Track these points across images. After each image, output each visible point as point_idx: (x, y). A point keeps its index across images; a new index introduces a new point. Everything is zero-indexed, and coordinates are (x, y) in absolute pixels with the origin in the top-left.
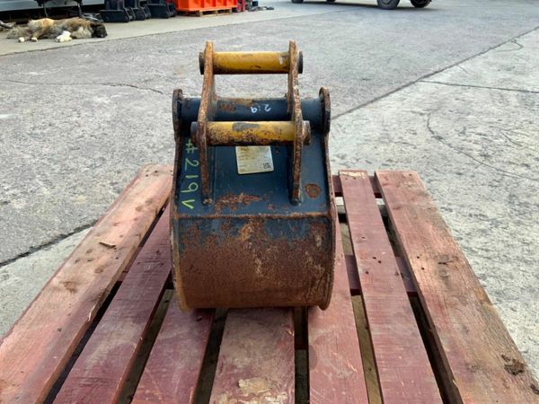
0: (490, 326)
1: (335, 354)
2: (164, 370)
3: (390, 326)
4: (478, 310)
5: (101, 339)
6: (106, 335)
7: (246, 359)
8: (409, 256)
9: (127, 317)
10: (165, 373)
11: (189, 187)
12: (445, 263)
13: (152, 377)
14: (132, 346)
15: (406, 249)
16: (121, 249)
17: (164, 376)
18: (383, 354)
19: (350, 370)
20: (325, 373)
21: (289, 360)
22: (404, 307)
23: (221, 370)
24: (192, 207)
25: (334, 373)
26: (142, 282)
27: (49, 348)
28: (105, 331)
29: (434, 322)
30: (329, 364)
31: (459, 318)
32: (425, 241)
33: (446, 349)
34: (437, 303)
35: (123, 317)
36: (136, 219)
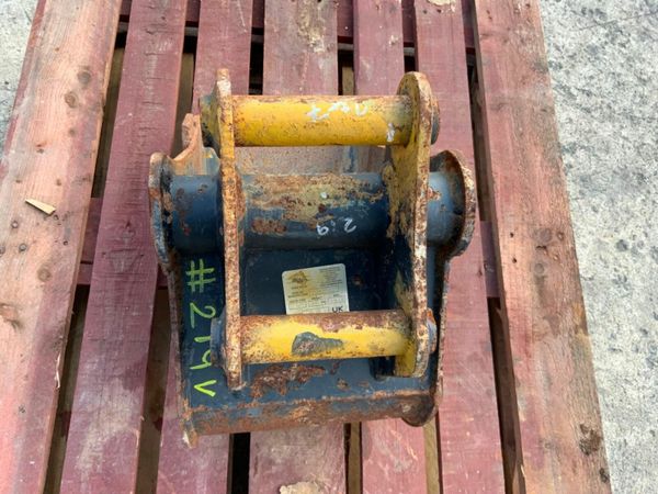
0: (578, 374)
1: (393, 432)
2: (184, 473)
3: (461, 380)
4: (570, 345)
5: (86, 424)
6: (91, 414)
7: (285, 447)
8: (500, 234)
9: (113, 377)
10: (186, 478)
11: (204, 359)
12: (545, 247)
13: (170, 485)
14: (133, 435)
15: (499, 215)
16: (66, 216)
17: (185, 483)
18: (450, 431)
19: (409, 457)
20: (380, 465)
21: (339, 445)
22: (481, 342)
23: (256, 469)
24: (212, 394)
25: (392, 464)
26: (118, 300)
27: (18, 446)
28: (89, 409)
29: (515, 369)
30: (385, 451)
31: (545, 363)
32: (528, 196)
33: (522, 418)
34: (523, 333)
35: (106, 378)
36: (72, 132)
